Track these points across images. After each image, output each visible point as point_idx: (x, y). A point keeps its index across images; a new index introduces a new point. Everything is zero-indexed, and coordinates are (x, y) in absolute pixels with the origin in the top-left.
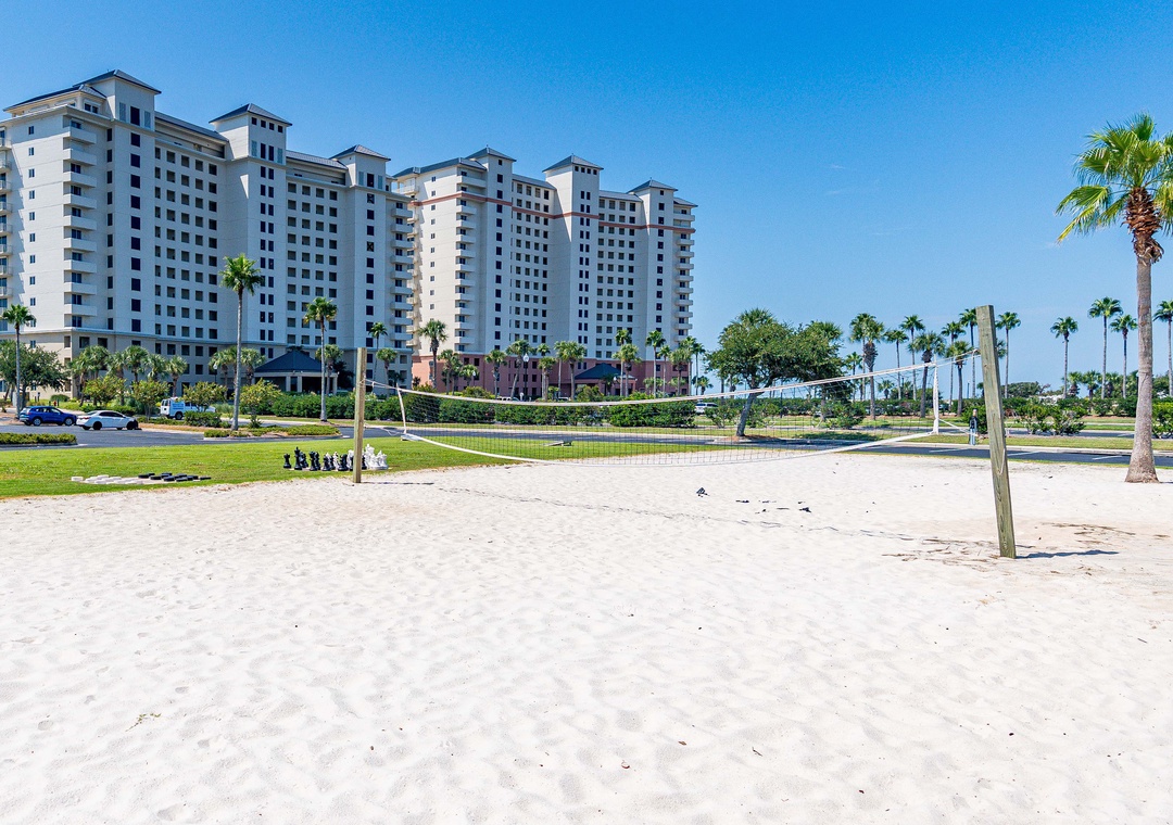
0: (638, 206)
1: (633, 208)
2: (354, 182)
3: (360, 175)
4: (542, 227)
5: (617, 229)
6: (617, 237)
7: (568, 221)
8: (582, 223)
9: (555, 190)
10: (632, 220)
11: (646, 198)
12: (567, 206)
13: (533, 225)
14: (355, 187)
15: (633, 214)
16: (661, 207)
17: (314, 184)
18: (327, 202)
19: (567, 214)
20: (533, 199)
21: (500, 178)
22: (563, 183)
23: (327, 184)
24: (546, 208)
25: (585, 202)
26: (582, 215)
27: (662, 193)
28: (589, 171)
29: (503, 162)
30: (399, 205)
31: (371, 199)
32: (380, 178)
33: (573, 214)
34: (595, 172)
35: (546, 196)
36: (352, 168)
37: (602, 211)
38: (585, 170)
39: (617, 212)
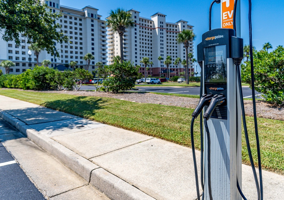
0: (177, 26)
1: (176, 27)
2: (86, 15)
3: (88, 14)
4: (150, 31)
5: (172, 33)
6: (172, 35)
7: (157, 30)
8: (161, 30)
9: (153, 22)
10: (176, 30)
11: (180, 24)
12: (156, 26)
13: (147, 31)
14: (87, 17)
15: (176, 29)
16: (184, 26)
17: (74, 16)
18: (78, 22)
19: (157, 28)
20: (147, 24)
21: (135, 17)
22: (155, 19)
23: (79, 17)
24: (151, 26)
25: (162, 25)
26: (161, 28)
27: (184, 23)
28: (162, 16)
29: (136, 13)
30: (103, 23)
31: (92, 21)
32: (96, 15)
33: (158, 28)
34: (164, 17)
35: (151, 23)
36: (86, 12)
37: (167, 27)
38: (161, 16)
39: (172, 28)
